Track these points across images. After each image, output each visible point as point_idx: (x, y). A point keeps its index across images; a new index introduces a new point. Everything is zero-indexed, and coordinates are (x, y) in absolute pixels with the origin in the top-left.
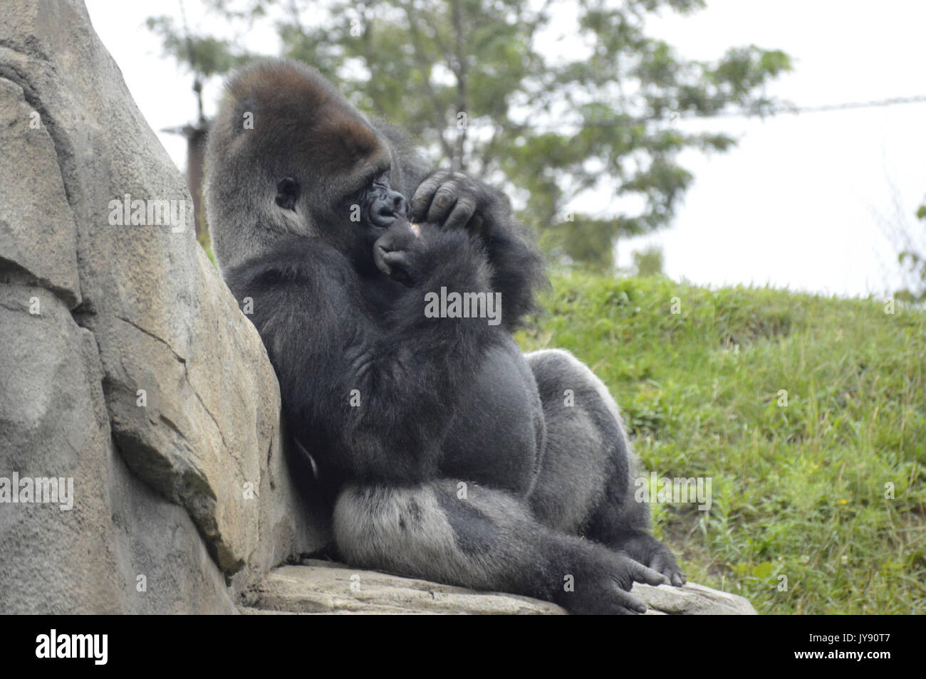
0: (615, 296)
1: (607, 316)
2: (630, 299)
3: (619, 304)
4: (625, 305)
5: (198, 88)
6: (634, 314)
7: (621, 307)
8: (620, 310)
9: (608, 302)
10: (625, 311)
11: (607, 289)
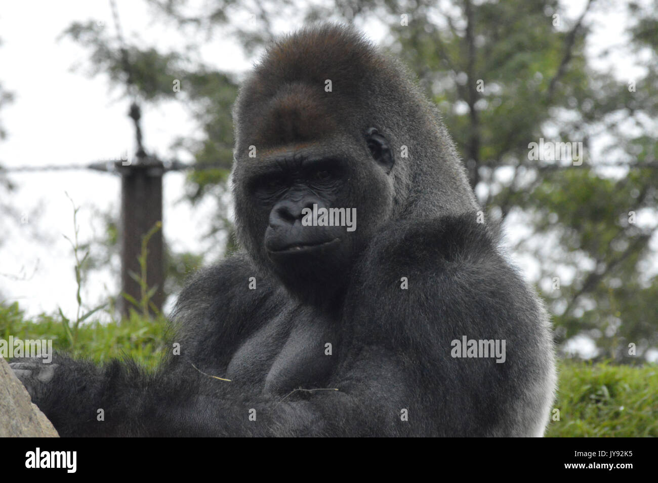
0: (593, 390)
1: (582, 417)
2: (613, 395)
3: (598, 401)
4: (605, 403)
5: (135, 114)
6: (617, 415)
7: (600, 405)
8: (599, 409)
9: (584, 398)
10: (605, 409)
11: (583, 382)
